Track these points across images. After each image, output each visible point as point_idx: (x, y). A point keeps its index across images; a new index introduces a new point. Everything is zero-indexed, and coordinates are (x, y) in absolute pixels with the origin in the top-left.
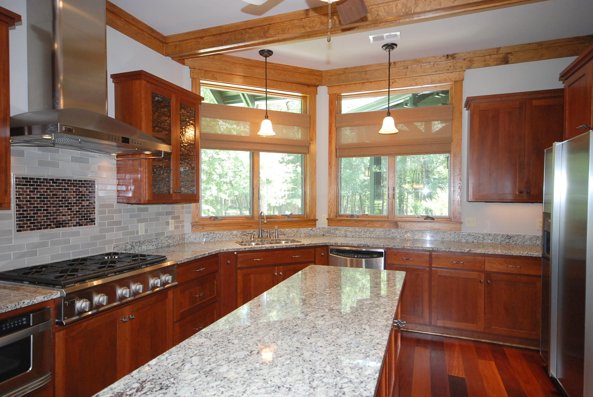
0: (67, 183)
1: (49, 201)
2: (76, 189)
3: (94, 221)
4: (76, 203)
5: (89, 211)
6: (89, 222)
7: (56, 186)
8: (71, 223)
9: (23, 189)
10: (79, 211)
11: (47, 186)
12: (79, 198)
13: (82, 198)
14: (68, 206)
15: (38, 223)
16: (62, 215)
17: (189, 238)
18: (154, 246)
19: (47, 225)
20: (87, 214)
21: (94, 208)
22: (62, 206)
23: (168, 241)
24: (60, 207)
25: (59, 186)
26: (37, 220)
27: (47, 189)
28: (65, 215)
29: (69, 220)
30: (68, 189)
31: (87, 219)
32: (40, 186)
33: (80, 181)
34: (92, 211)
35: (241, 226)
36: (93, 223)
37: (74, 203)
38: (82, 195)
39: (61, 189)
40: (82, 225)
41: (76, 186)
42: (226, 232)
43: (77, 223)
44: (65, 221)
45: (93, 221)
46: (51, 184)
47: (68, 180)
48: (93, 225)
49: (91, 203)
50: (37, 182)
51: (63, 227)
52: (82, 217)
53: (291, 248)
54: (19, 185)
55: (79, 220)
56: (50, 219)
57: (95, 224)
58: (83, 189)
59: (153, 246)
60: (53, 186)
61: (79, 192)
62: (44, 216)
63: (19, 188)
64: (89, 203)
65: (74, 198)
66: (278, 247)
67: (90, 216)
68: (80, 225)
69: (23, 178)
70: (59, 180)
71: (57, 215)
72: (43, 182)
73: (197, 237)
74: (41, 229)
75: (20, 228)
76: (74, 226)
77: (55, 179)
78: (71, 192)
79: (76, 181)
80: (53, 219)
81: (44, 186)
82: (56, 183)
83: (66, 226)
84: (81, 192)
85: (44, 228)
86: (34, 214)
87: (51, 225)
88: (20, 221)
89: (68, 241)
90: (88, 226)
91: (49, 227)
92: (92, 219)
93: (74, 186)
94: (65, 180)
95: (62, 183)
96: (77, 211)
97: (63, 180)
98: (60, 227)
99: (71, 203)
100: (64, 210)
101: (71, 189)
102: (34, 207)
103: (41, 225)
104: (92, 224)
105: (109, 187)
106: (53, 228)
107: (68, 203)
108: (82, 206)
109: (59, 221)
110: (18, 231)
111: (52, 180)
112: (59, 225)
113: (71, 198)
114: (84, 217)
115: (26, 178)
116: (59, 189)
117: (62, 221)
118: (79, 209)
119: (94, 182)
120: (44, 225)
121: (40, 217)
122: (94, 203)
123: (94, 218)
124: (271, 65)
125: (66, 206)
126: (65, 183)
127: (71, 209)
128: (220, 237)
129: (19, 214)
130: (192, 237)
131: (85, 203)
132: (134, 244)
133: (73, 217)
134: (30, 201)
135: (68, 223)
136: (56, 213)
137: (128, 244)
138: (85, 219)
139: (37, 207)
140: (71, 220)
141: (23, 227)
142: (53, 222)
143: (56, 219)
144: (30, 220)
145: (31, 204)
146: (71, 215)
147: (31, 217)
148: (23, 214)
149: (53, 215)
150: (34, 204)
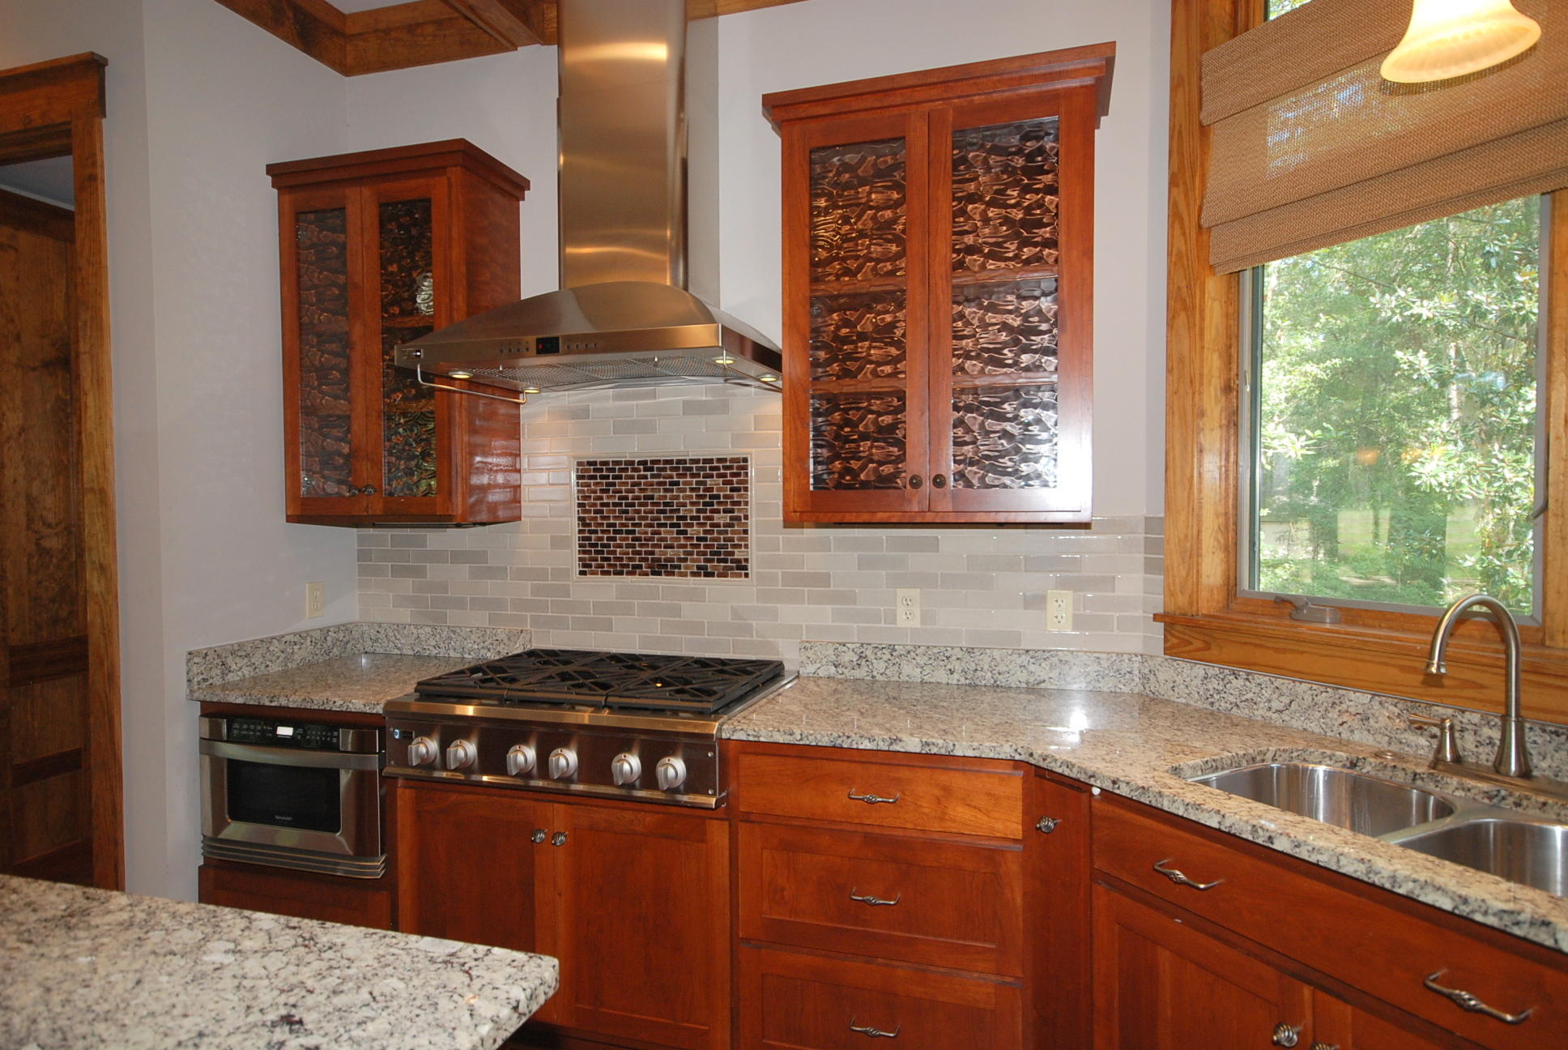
0: (677, 469)
1: (638, 512)
2: (697, 483)
3: (745, 568)
4: (698, 518)
5: (732, 540)
6: (731, 568)
7: (653, 476)
8: (686, 567)
9: (588, 485)
10: (705, 539)
11: (632, 477)
12: (705, 504)
13: (712, 504)
14: (678, 525)
15: (616, 559)
16: (665, 547)
17: (1152, 677)
18: (956, 676)
19: (634, 567)
20: (726, 546)
21: (746, 532)
22: (664, 525)
23: (1032, 668)
24: (660, 525)
25: (658, 476)
26: (614, 552)
27: (634, 485)
28: (671, 547)
29: (680, 560)
30: (677, 483)
31: (726, 561)
32: (620, 477)
33: (706, 461)
34: (740, 539)
36: (743, 572)
37: (692, 518)
38: (711, 497)
39: (664, 483)
40: (711, 575)
41: (698, 475)
43: (699, 567)
44: (672, 560)
45: (741, 567)
46: (642, 473)
47: (679, 462)
48: (743, 578)
49: (738, 518)
50: (613, 470)
51: (668, 573)
52: (712, 553)
53: (1409, 899)
54: (582, 477)
55: (707, 560)
56: (639, 553)
57: (747, 575)
58: (714, 482)
59: (952, 672)
60: (645, 477)
61: (706, 490)
62: (628, 546)
63: (583, 485)
64: (731, 518)
65: (693, 504)
67: (732, 554)
68: (708, 575)
69: (590, 463)
70: (658, 462)
71: (654, 546)
72: (626, 470)
73: (1179, 679)
74: (621, 573)
75: (586, 569)
76: (694, 574)
77: (637, 460)
78: (684, 490)
79: (697, 461)
80: (646, 553)
81: (628, 477)
82: (651, 469)
83: (673, 574)
84: (711, 489)
85: (629, 573)
86: (609, 539)
87: (640, 567)
88: (584, 552)
89: (677, 611)
90: (729, 578)
91: (638, 571)
92: (739, 561)
93: (693, 476)
94: (670, 462)
95: (664, 469)
96: (699, 539)
97: (667, 462)
98: (659, 574)
99: (684, 518)
100: (669, 534)
101: (685, 483)
102: (609, 525)
103: (623, 566)
104: (740, 576)
106: (646, 574)
107: (679, 518)
108: (712, 525)
109: (660, 560)
110: (582, 573)
111: (644, 463)
112: (659, 568)
113: (684, 505)
114: (719, 553)
115: (594, 463)
116: (659, 484)
117: (666, 560)
118: (705, 532)
119: (745, 460)
120: (627, 566)
121: (620, 546)
122: (746, 517)
123: (746, 560)
125: (672, 525)
126: (672, 469)
127: (685, 532)
128: (1276, 705)
129: (584, 539)
130: (1161, 677)
131: (721, 518)
132: (868, 653)
133: (691, 553)
134: (601, 512)
135: (679, 567)
136: (652, 539)
137: (845, 649)
138: (719, 561)
139: (614, 525)
140: (685, 560)
141: (590, 566)
142: (646, 560)
143: (652, 553)
144: (602, 552)
145: (603, 518)
146: (685, 546)
147: (603, 546)
148: (589, 539)
149: (647, 545)
150: (608, 518)
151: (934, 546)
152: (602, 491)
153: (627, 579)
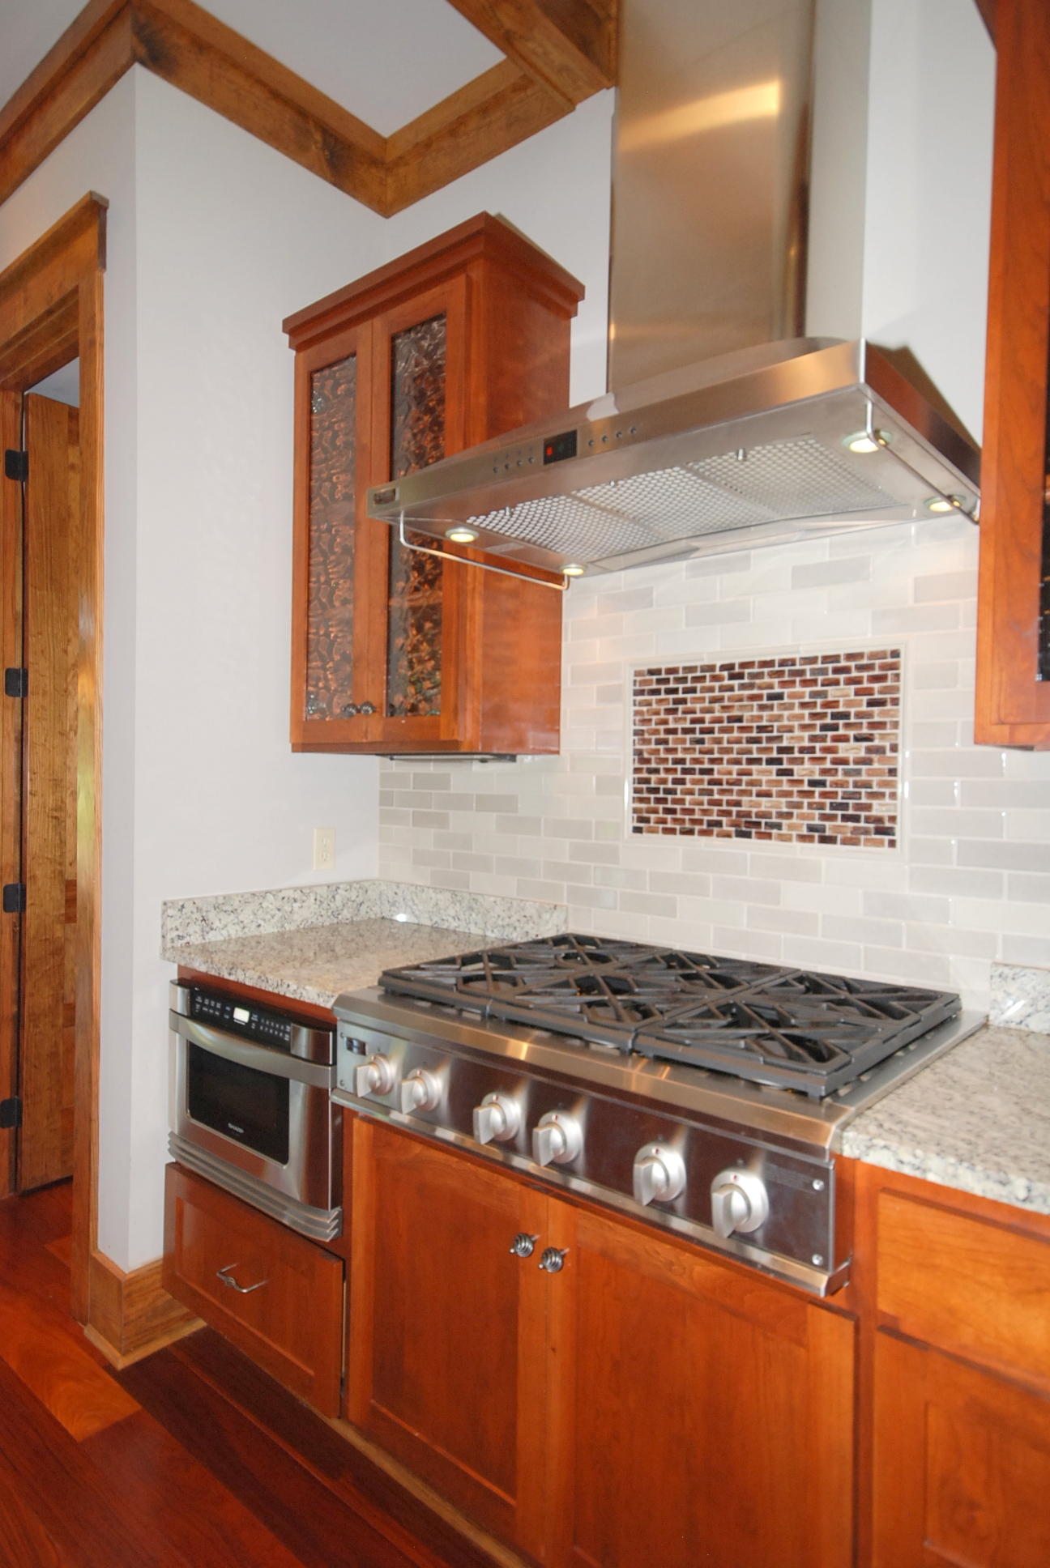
0: (780, 674)
1: (718, 741)
2: (814, 695)
3: (888, 831)
4: (812, 750)
5: (868, 785)
6: (866, 832)
7: (743, 687)
8: (791, 827)
9: (649, 704)
10: (822, 783)
11: (711, 689)
12: (824, 728)
13: (835, 728)
14: (779, 761)
15: (686, 811)
16: (759, 795)
19: (711, 824)
20: (857, 795)
21: (892, 772)
22: (758, 761)
24: (751, 761)
25: (751, 686)
26: (682, 801)
27: (714, 700)
28: (768, 794)
29: (780, 815)
30: (779, 697)
31: (856, 819)
32: (693, 690)
33: (827, 659)
34: (882, 785)
36: (886, 838)
37: (802, 750)
38: (835, 716)
39: (759, 697)
40: (831, 841)
41: (814, 682)
43: (811, 828)
44: (767, 816)
45: (884, 829)
46: (726, 683)
47: (783, 663)
48: (886, 849)
49: (880, 750)
50: (684, 680)
51: (761, 836)
52: (833, 806)
54: (641, 692)
55: (824, 817)
56: (718, 803)
57: (892, 844)
58: (842, 694)
60: (731, 689)
61: (826, 705)
62: (702, 792)
63: (641, 704)
64: (869, 750)
65: (804, 727)
67: (868, 807)
68: (824, 840)
69: (651, 672)
70: (750, 664)
71: (742, 793)
72: (702, 679)
74: (690, 832)
75: (642, 824)
76: (802, 839)
77: (718, 665)
78: (791, 707)
79: (813, 660)
80: (729, 803)
81: (704, 690)
82: (740, 676)
83: (769, 836)
84: (834, 704)
85: (703, 833)
86: (676, 781)
87: (719, 824)
88: (641, 800)
89: (773, 896)
90: (861, 848)
91: (715, 829)
92: (879, 820)
93: (805, 683)
94: (770, 664)
95: (760, 675)
96: (812, 783)
97: (764, 664)
98: (747, 835)
99: (789, 750)
100: (764, 774)
101: (792, 696)
102: (675, 762)
103: (694, 822)
104: (880, 843)
106: (728, 836)
107: (781, 750)
108: (836, 762)
109: (749, 814)
110: (638, 830)
111: (730, 667)
112: (748, 827)
113: (790, 730)
114: (844, 806)
115: (657, 672)
116: (752, 698)
117: (758, 815)
118: (824, 772)
119: (895, 654)
120: (700, 822)
121: (691, 792)
122: (894, 748)
123: (893, 819)
125: (770, 762)
126: (772, 675)
127: (789, 772)
129: (640, 781)
131: (851, 750)
133: (799, 806)
134: (666, 742)
135: (779, 826)
136: (738, 783)
138: (845, 818)
139: (682, 761)
140: (789, 815)
141: (647, 820)
142: (728, 813)
143: (738, 804)
144: (664, 801)
145: (668, 751)
146: (788, 794)
147: (668, 791)
148: (647, 781)
149: (730, 792)
150: (674, 750)
152: (669, 711)
153: (697, 841)
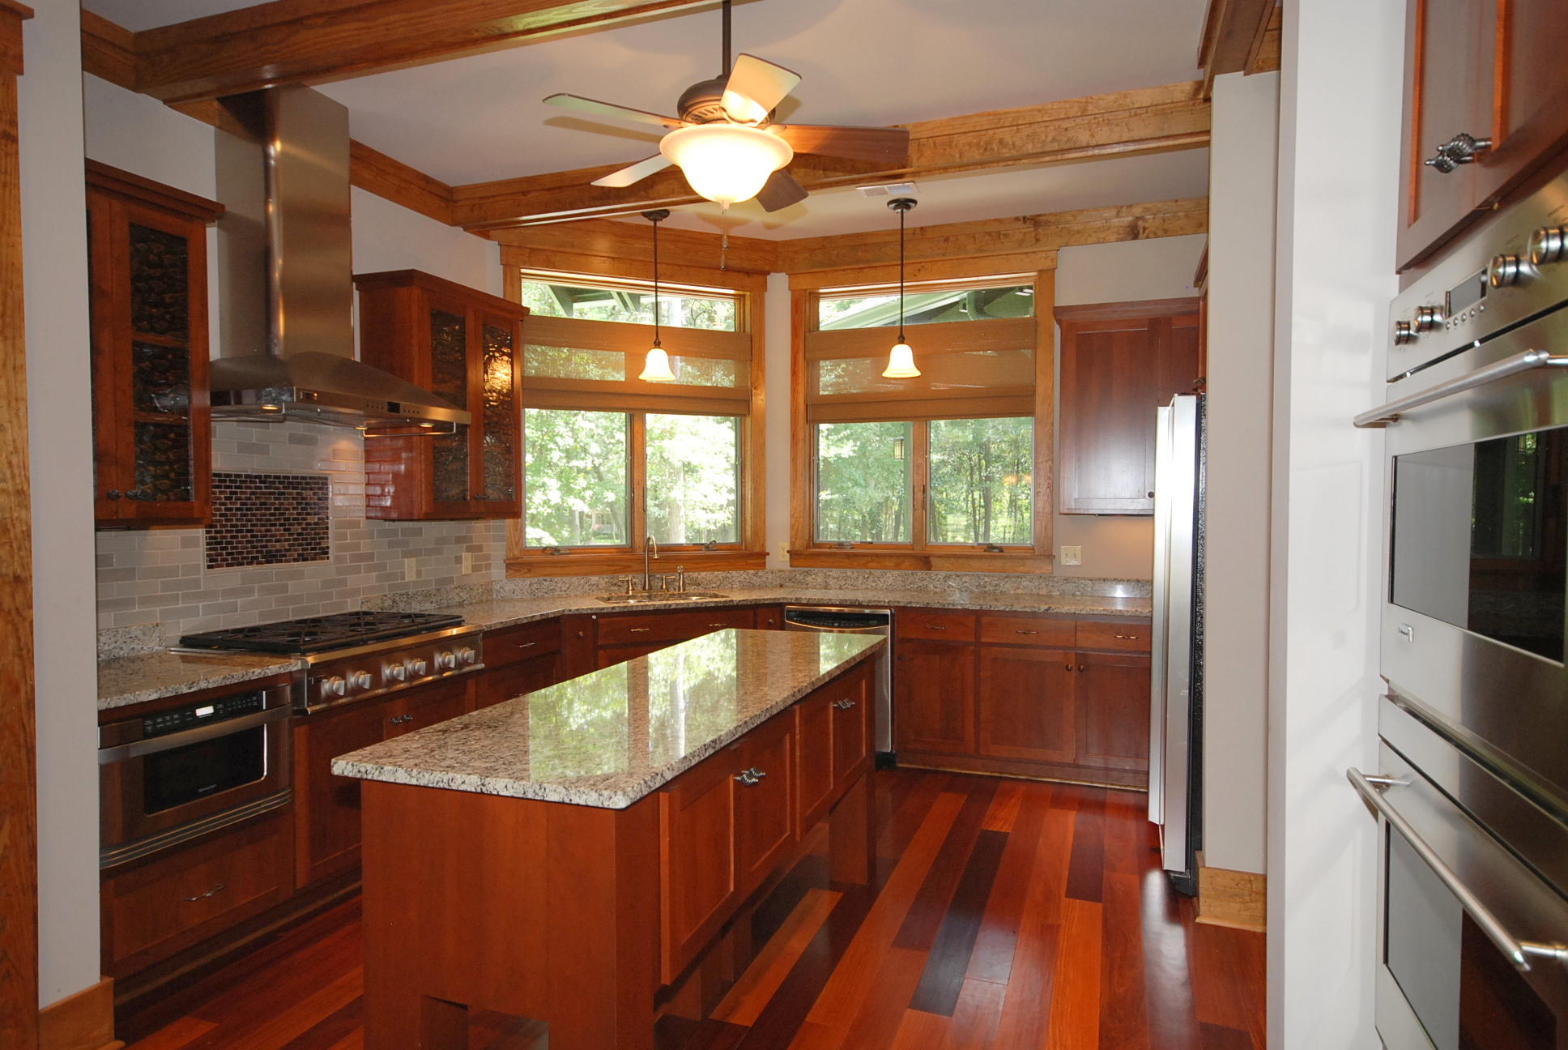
0: (283, 483)
1: (255, 515)
2: (297, 493)
3: (327, 553)
4: (298, 519)
5: (319, 534)
6: (320, 554)
7: (266, 488)
8: (290, 556)
10: (302, 534)
11: (250, 488)
12: (302, 509)
13: (306, 509)
14: (285, 525)
15: (238, 553)
16: (276, 541)
17: (502, 590)
18: (434, 605)
19: (253, 558)
20: (315, 539)
21: (327, 528)
22: (275, 525)
23: (461, 594)
24: (271, 525)
25: (270, 488)
26: (237, 548)
27: (252, 493)
28: (279, 541)
29: (286, 550)
30: (284, 494)
31: (316, 549)
32: (240, 488)
33: (302, 478)
34: (324, 533)
35: (608, 566)
36: (326, 555)
37: (294, 519)
38: (306, 504)
39: (274, 493)
40: (306, 560)
41: (297, 488)
42: (575, 578)
43: (299, 555)
44: (280, 551)
45: (325, 552)
46: (258, 485)
47: (285, 477)
48: (326, 561)
49: (322, 519)
51: (277, 561)
52: (307, 544)
53: (706, 607)
55: (303, 550)
56: (256, 547)
57: (328, 558)
58: (308, 493)
59: (432, 602)
60: (260, 488)
61: (302, 499)
62: (247, 542)
64: (319, 519)
65: (294, 509)
66: (679, 607)
67: (319, 543)
68: (305, 560)
70: (270, 477)
71: (267, 541)
72: (245, 482)
73: (517, 588)
74: (242, 564)
75: (212, 563)
76: (295, 560)
78: (288, 499)
79: (297, 478)
80: (262, 547)
81: (247, 487)
82: (264, 482)
83: (281, 561)
84: (306, 498)
85: (248, 564)
86: (232, 537)
87: (257, 558)
88: (210, 549)
89: (284, 588)
90: (318, 561)
91: (255, 561)
92: (323, 548)
93: (293, 488)
94: (279, 477)
95: (274, 483)
96: (299, 534)
97: (276, 477)
98: (272, 562)
99: (288, 519)
100: (278, 531)
101: (288, 494)
102: (232, 526)
103: (243, 558)
104: (323, 559)
105: (352, 489)
106: (261, 563)
107: (285, 519)
108: (306, 524)
109: (271, 551)
110: (209, 567)
111: (259, 477)
112: (271, 558)
113: (288, 509)
114: (311, 544)
116: (271, 493)
117: (276, 551)
118: (303, 529)
119: (326, 479)
120: (248, 558)
121: (241, 542)
122: (327, 518)
123: (328, 548)
124: (667, 232)
125: (281, 525)
126: (280, 483)
127: (289, 530)
128: (563, 589)
129: (211, 538)
130: (507, 589)
131: (312, 519)
132: (397, 599)
133: (293, 545)
134: (226, 515)
135: (285, 556)
136: (266, 536)
137: (385, 598)
138: (312, 549)
139: (236, 526)
140: (289, 550)
141: (216, 560)
142: (261, 552)
143: (266, 546)
144: (226, 548)
145: (227, 520)
146: (289, 540)
147: (227, 543)
148: (215, 538)
149: (262, 541)
150: (232, 520)
151: (419, 532)
152: (226, 498)
153: (246, 568)
